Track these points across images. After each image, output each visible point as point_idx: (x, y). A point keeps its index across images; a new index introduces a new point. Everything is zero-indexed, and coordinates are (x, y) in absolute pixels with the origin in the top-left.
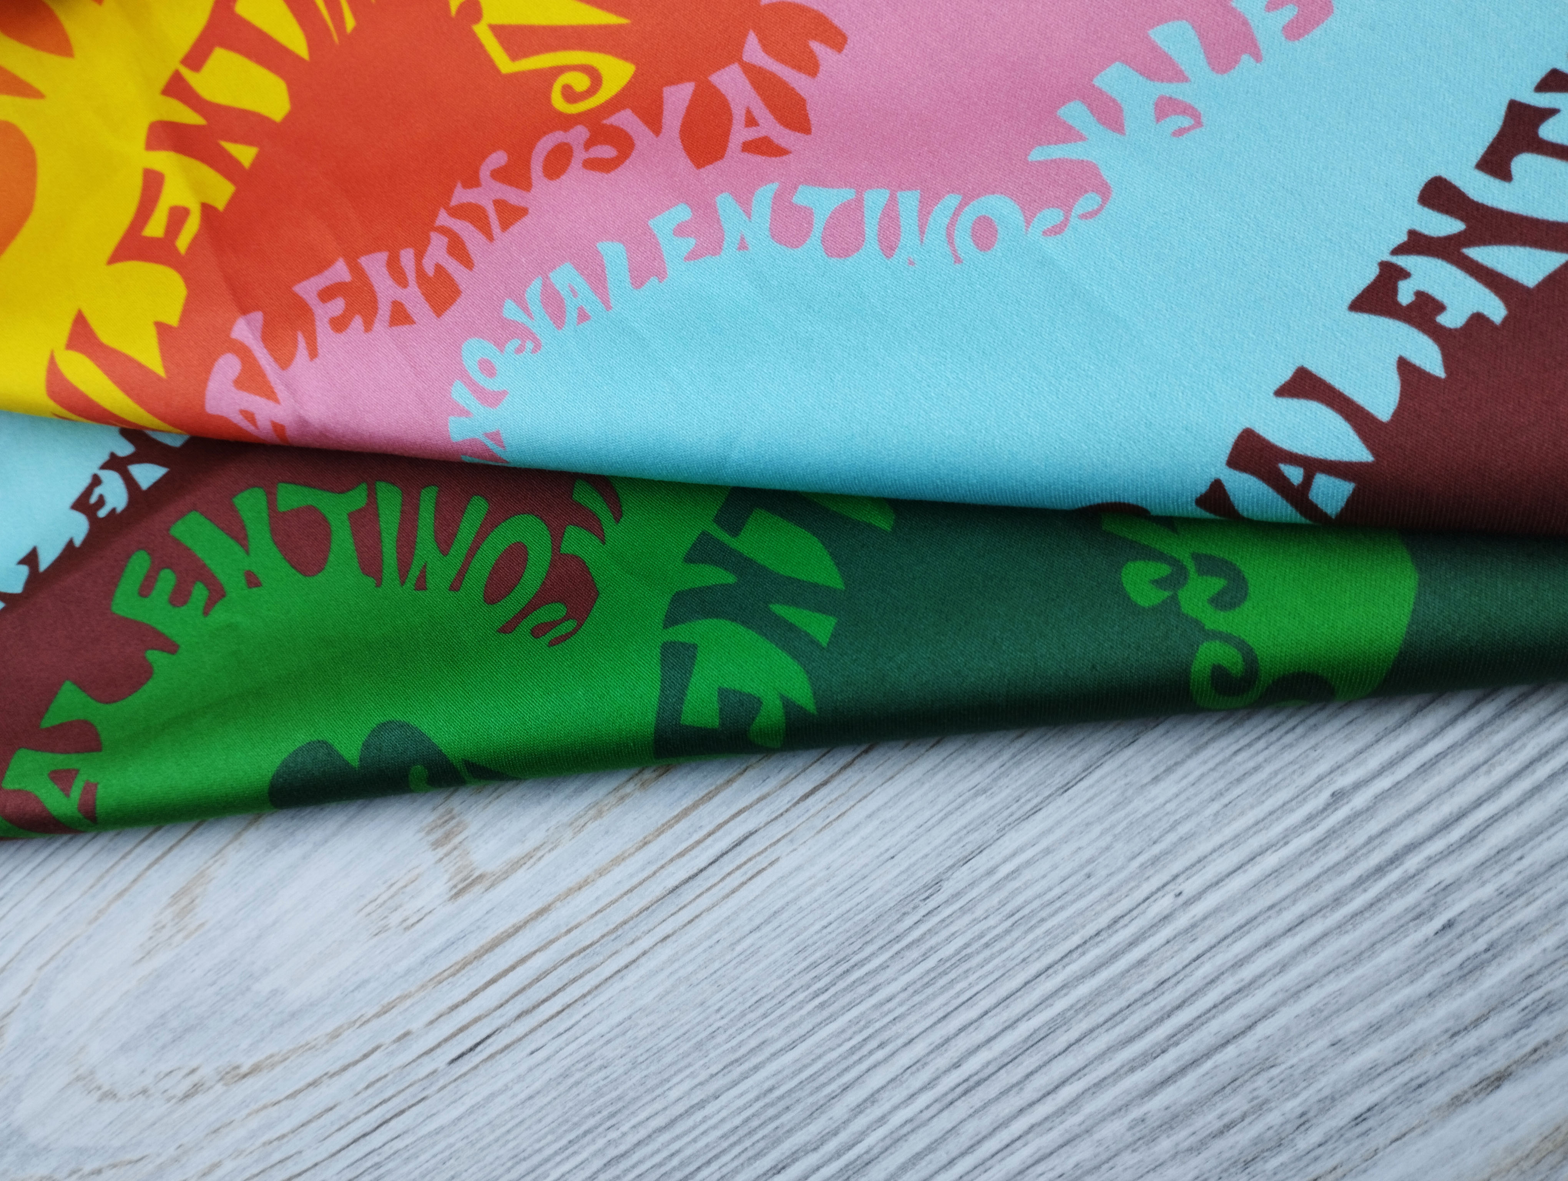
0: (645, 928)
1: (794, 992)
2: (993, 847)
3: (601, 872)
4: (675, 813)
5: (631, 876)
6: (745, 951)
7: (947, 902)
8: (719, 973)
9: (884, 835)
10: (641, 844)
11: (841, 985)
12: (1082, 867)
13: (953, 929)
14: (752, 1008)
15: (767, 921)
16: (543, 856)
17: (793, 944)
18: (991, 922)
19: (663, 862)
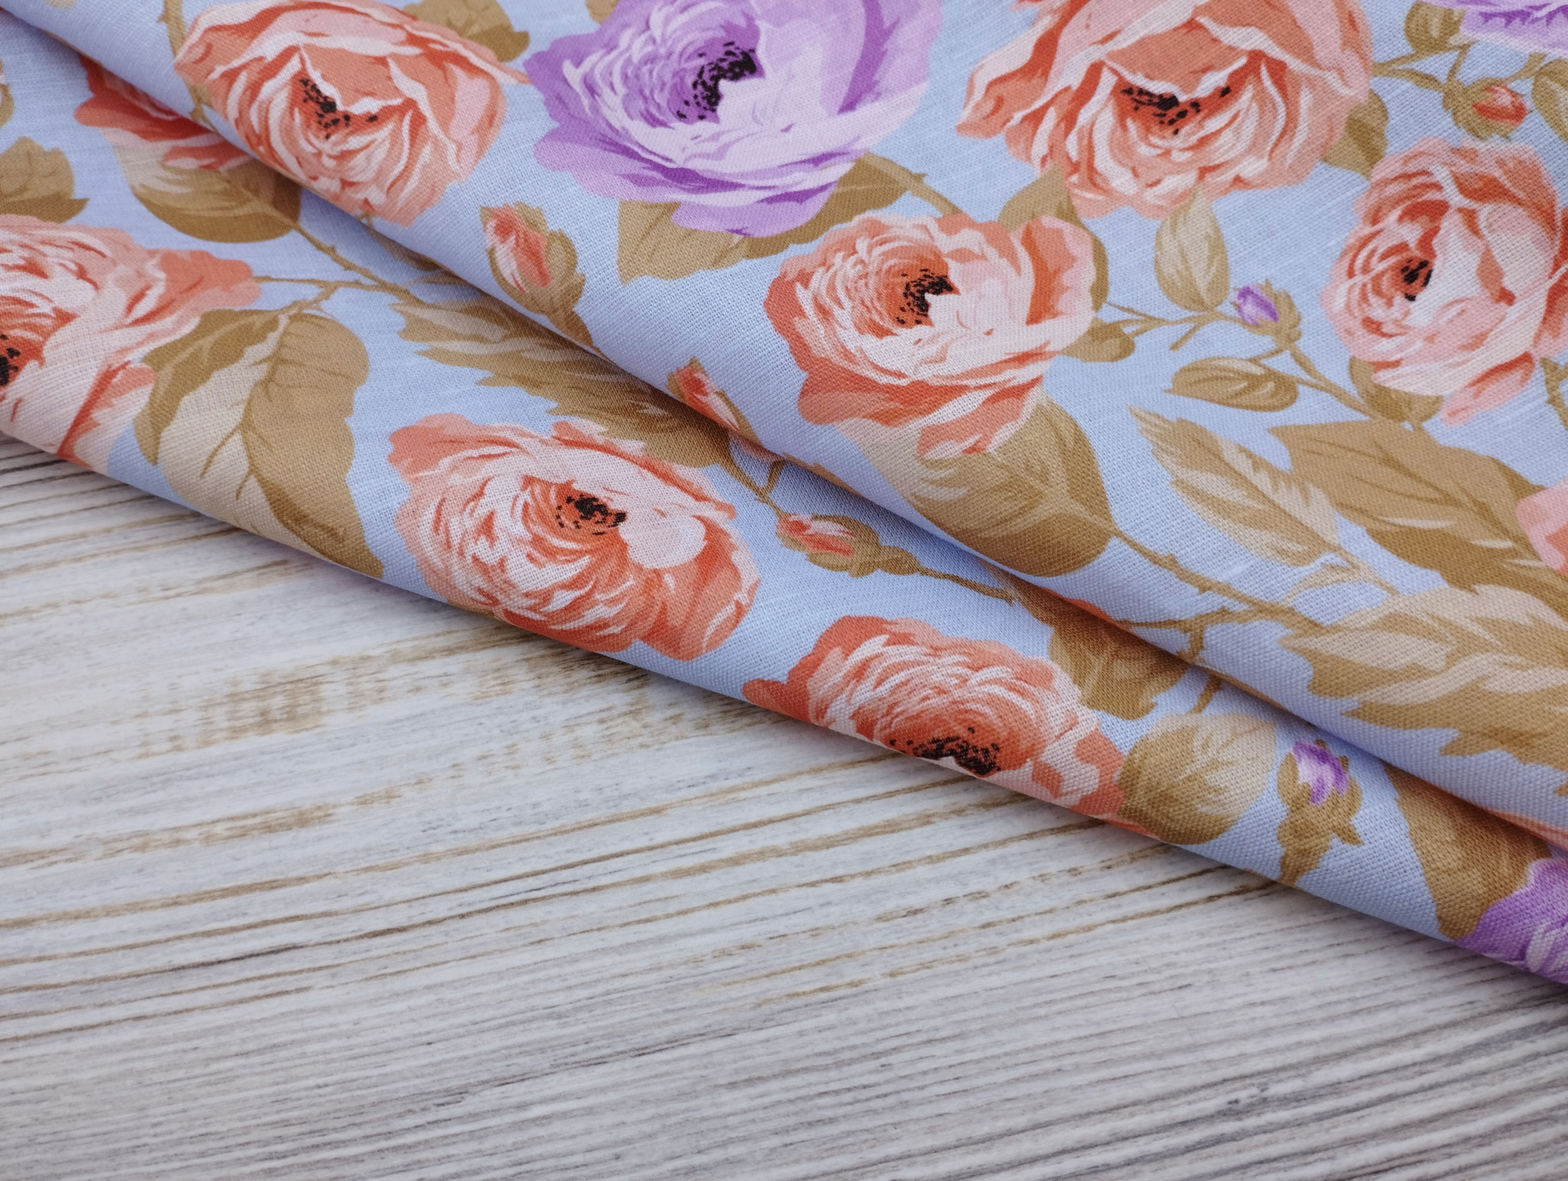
0: (124, 996)
1: (248, 1143)
2: (538, 1080)
3: (110, 912)
4: (226, 886)
5: (141, 931)
6: (219, 1072)
7: (460, 1119)
8: (178, 1084)
9: (434, 1016)
10: (170, 901)
11: (303, 1158)
12: (615, 1144)
13: (451, 1150)
14: (194, 1140)
15: (260, 1051)
16: (56, 862)
17: (274, 1089)
18: (495, 1161)
19: (183, 932)
